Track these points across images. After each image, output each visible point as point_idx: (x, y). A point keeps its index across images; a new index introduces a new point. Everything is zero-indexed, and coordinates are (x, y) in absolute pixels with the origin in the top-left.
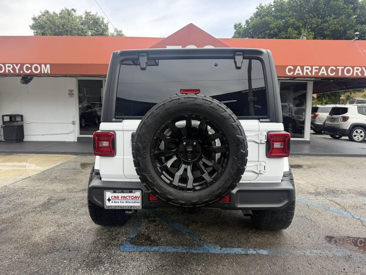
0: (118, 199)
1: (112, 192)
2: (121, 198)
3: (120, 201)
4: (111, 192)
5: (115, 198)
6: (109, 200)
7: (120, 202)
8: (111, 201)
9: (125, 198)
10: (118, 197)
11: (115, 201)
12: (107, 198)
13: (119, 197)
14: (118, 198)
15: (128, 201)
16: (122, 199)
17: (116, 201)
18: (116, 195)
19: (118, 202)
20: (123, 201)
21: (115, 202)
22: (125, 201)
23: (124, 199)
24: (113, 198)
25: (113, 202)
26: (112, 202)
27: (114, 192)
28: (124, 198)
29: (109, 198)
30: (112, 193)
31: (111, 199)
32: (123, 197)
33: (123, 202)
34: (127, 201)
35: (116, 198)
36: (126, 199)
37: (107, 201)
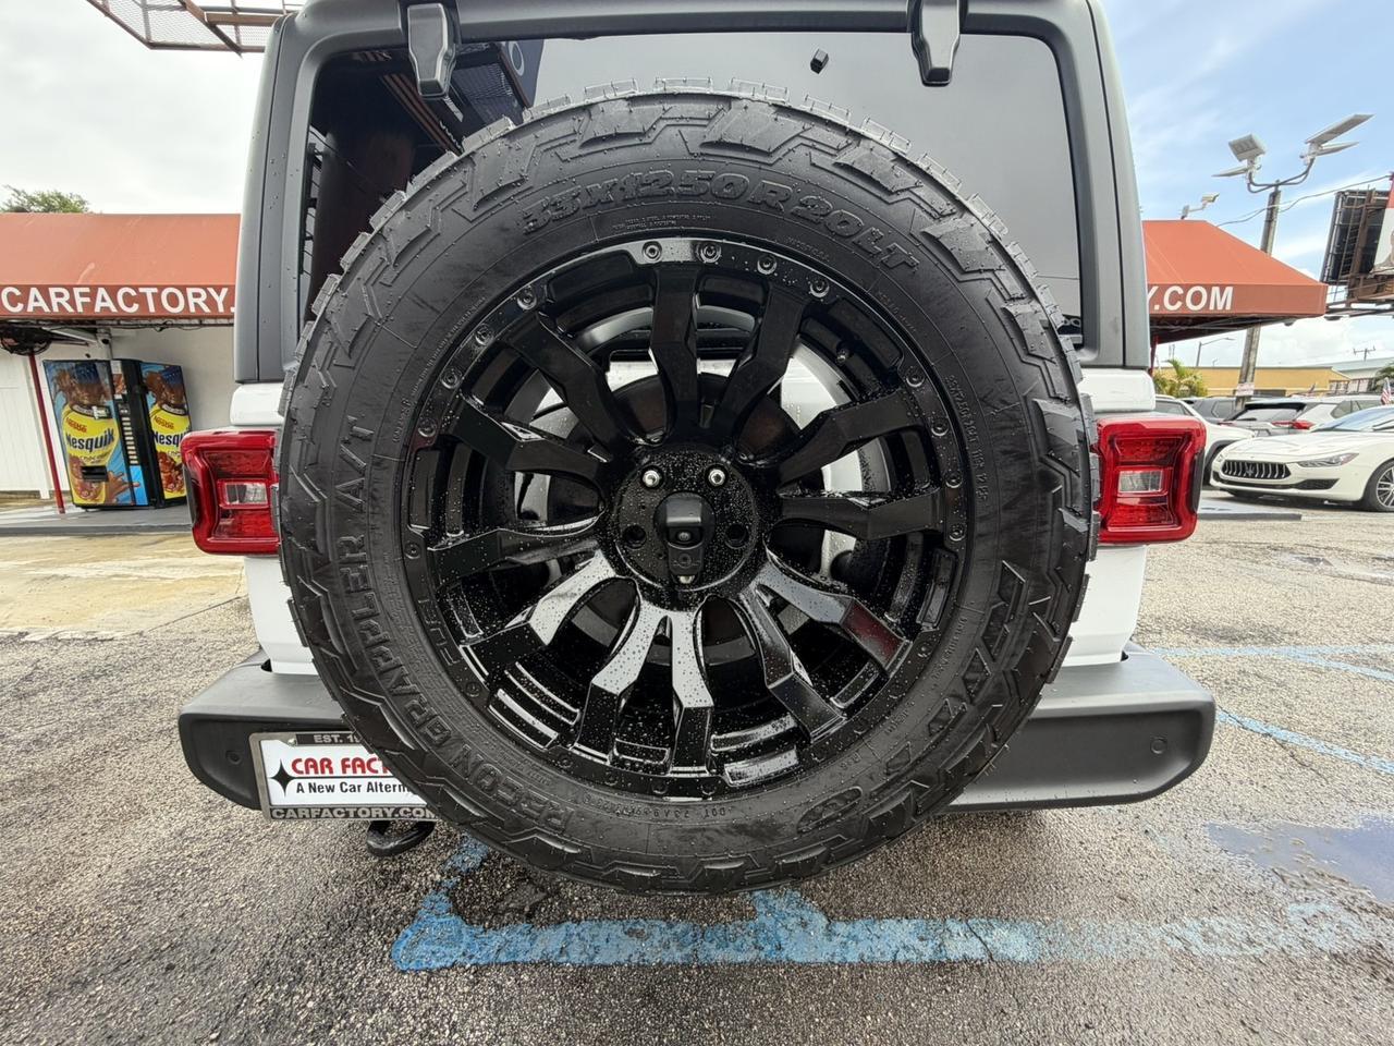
0: (327, 773)
1: (291, 741)
2: (344, 767)
3: (337, 782)
4: (286, 742)
5: (312, 771)
6: (283, 778)
7: (337, 788)
8: (292, 785)
9: (362, 766)
10: (327, 763)
11: (312, 781)
12: (272, 770)
13: (329, 762)
14: (327, 770)
15: (379, 781)
16: (349, 772)
17: (318, 782)
18: (316, 752)
19: (331, 789)
20: (356, 782)
21: (312, 788)
22: (364, 783)
23: (359, 773)
24: (301, 766)
25: (306, 788)
26: (300, 789)
27: (302, 741)
28: (359, 770)
29: (282, 769)
30: (293, 745)
31: (290, 772)
32: (350, 763)
33: (353, 789)
34: (373, 781)
35: (315, 766)
36: (368, 773)
37: (275, 786)
